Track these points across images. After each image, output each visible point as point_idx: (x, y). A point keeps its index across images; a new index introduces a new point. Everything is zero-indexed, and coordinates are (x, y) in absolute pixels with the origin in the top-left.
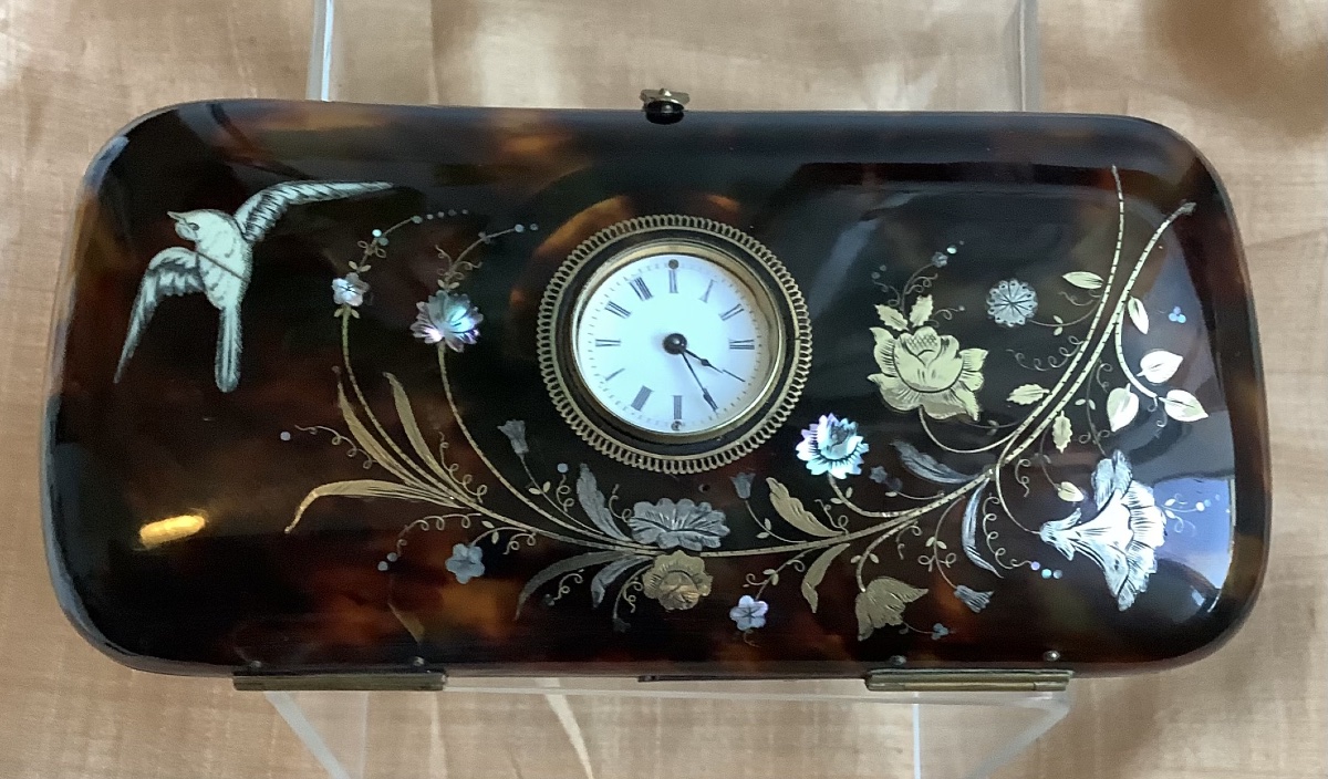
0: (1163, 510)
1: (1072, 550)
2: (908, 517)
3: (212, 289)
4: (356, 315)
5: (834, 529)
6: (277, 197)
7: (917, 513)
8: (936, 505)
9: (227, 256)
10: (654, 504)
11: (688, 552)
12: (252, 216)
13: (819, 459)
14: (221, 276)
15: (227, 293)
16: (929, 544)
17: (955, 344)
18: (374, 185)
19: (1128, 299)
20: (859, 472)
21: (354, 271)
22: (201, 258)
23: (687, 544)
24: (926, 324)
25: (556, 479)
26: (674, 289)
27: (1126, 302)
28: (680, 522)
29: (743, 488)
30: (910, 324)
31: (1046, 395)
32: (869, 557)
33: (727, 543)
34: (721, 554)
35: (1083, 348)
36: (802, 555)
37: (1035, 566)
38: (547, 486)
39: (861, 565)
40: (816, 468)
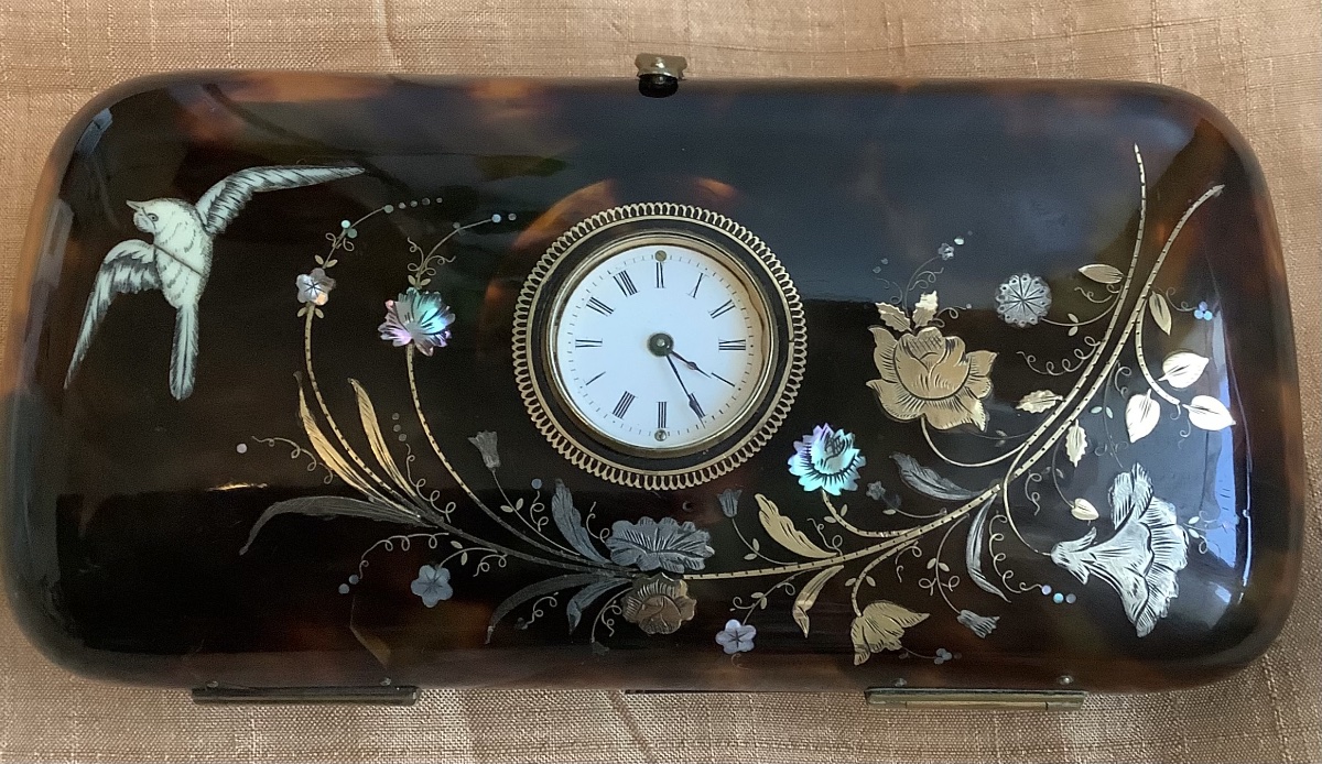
0: (1187, 528)
1: (1086, 573)
2: (907, 537)
3: (169, 286)
4: (320, 314)
5: (823, 548)
6: (243, 185)
7: (918, 532)
8: (938, 523)
9: (187, 250)
10: (635, 523)
11: (667, 573)
12: (214, 206)
13: (812, 474)
14: (180, 271)
15: (185, 290)
16: (930, 565)
17: (961, 346)
18: (344, 171)
19: (1149, 294)
20: (855, 488)
21: (320, 266)
22: (158, 251)
23: (669, 566)
24: (930, 324)
25: (529, 496)
26: (660, 282)
27: (1147, 298)
28: (662, 542)
29: (730, 505)
30: (913, 324)
31: (1059, 403)
32: (865, 578)
33: (712, 564)
34: (706, 577)
35: (1100, 351)
36: (792, 578)
37: (1046, 590)
38: (520, 503)
39: (856, 589)
40: (809, 484)
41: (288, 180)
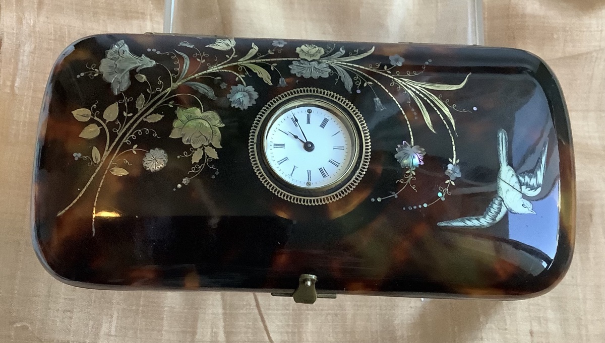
0: (99, 72)
1: (142, 57)
2: (213, 69)
3: (513, 175)
4: (450, 160)
5: (245, 67)
6: (488, 219)
7: (208, 71)
8: (200, 74)
9: (508, 190)
10: (320, 76)
11: (308, 61)
12: (500, 210)
13: (249, 92)
14: (510, 181)
15: (506, 173)
16: (204, 61)
17: (184, 141)
18: (446, 224)
19: (100, 163)
20: (232, 87)
21: (452, 181)
22: (520, 190)
23: (306, 62)
24: (196, 149)
25: (361, 87)
26: (309, 173)
27: (101, 161)
28: (309, 70)
29: (283, 81)
30: (203, 150)
31: (145, 118)
32: (230, 57)
33: (290, 62)
34: (293, 59)
35: (125, 138)
36: (258, 58)
37: (158, 53)
38: (365, 85)
39: (234, 54)
40: (250, 88)
41: (469, 220)
